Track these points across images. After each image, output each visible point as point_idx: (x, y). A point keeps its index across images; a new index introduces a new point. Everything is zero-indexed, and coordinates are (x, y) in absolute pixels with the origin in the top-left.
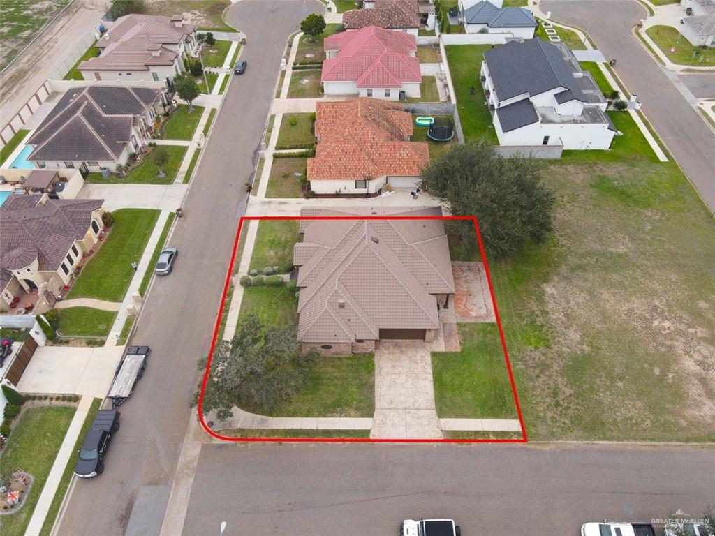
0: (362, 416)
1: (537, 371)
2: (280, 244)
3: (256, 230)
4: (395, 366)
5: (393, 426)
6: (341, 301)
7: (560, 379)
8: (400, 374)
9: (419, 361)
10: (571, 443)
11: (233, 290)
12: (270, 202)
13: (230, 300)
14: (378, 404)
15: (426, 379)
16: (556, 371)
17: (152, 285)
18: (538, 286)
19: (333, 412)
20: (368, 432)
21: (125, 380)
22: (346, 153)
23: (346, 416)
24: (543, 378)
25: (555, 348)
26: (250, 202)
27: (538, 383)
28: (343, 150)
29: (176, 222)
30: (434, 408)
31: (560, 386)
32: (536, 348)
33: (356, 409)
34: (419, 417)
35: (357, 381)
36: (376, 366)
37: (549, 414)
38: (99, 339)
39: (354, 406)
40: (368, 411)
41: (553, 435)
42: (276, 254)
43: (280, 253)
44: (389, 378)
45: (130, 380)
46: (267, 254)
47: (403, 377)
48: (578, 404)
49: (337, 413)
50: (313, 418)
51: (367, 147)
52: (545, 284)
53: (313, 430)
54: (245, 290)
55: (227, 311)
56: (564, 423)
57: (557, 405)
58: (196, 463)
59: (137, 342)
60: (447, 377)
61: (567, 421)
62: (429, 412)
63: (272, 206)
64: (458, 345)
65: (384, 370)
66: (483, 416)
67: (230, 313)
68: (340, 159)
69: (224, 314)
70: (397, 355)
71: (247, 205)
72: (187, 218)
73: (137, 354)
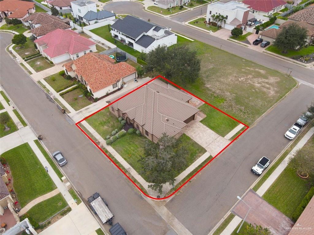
0: (204, 153)
1: (231, 108)
2: (105, 122)
3: (88, 124)
4: (195, 133)
5: (215, 149)
6: (167, 119)
7: (238, 106)
9: (200, 126)
10: (258, 119)
11: (106, 149)
12: (81, 112)
13: (110, 153)
14: (204, 147)
15: (207, 130)
16: (235, 105)
17: (64, 172)
18: (204, 87)
19: (194, 159)
20: (211, 156)
21: (103, 212)
23: (199, 157)
24: (234, 109)
25: (228, 99)
26: (71, 116)
27: (234, 111)
29: (42, 143)
30: (219, 136)
31: (240, 108)
32: (223, 102)
33: (200, 153)
34: (219, 141)
35: (190, 145)
36: (190, 136)
37: (246, 116)
38: (65, 209)
39: (198, 152)
40: (203, 151)
41: (253, 121)
42: (108, 126)
43: (110, 125)
44: (197, 137)
45: (106, 210)
46: (105, 129)
47: (201, 134)
48: (249, 109)
49: (196, 158)
50: (191, 166)
52: (205, 85)
53: (195, 169)
54: (111, 146)
55: (113, 157)
56: (251, 116)
57: (245, 113)
58: (170, 213)
60: (212, 125)
61: (251, 115)
62: (219, 138)
63: (84, 112)
64: (204, 115)
65: (193, 136)
67: (116, 157)
69: (113, 160)
70: (191, 129)
71: (71, 118)
72: (45, 138)
73: (95, 199)
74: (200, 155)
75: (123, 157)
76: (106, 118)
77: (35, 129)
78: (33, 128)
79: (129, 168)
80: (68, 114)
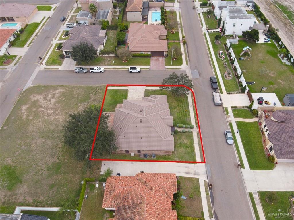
0: (148, 90)
1: (97, 99)
2: (183, 146)
3: (196, 155)
5: (140, 88)
8: (137, 98)
13: (195, 122)
14: (144, 92)
15: (130, 97)
16: (92, 99)
20: (146, 87)
24: (96, 98)
25: (88, 105)
30: (129, 91)
31: (93, 96)
32: (94, 105)
34: (133, 90)
37: (99, 90)
38: (234, 109)
40: (146, 91)
41: (101, 86)
42: (183, 141)
43: (181, 140)
46: (187, 141)
47: (136, 98)
48: (90, 92)
55: (195, 118)
56: (96, 88)
57: (96, 92)
59: (220, 108)
63: (192, 171)
64: (118, 105)
66: (116, 90)
71: (207, 173)
72: (235, 165)
73: (218, 103)
74: (151, 90)
75: (190, 114)
76: (180, 150)
77: (241, 182)
78: (243, 186)
79: (191, 107)
80: (207, 181)
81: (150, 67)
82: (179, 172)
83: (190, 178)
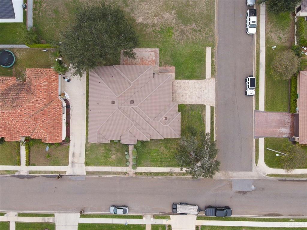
0: (205, 109)
1: (184, 36)
2: (107, 153)
3: (95, 167)
4: (182, 95)
5: (209, 97)
6: (164, 118)
7: (188, 27)
8: (186, 94)
9: (180, 85)
10: (216, 30)
11: (138, 172)
12: (73, 162)
13: (145, 173)
14: (200, 103)
15: (188, 83)
16: (184, 27)
18: (138, 25)
19: (204, 121)
21: (190, 209)
22: (45, 119)
23: (205, 116)
24: (187, 34)
25: (173, 25)
26: (72, 174)
27: (190, 36)
28: (43, 121)
30: (201, 80)
31: (191, 27)
32: (173, 34)
33: (202, 112)
34: (206, 87)
35: (190, 112)
36: (182, 103)
37: (204, 35)
38: (167, 228)
39: (201, 113)
40: (203, 107)
41: (213, 36)
42: (114, 154)
43: (114, 152)
44: (188, 99)
45: (190, 207)
46: (114, 159)
47: (187, 92)
48: (200, 22)
49: (204, 119)
50: (206, 129)
51: (40, 107)
52: (136, 21)
53: (211, 129)
54: (138, 167)
55: (151, 173)
56: (208, 30)
57: (200, 31)
60: (188, 74)
61: (207, 29)
62: (203, 83)
63: (76, 160)
64: (172, 67)
65: (184, 100)
66: (205, 61)
67: (152, 171)
68: (49, 123)
70: (177, 94)
71: (74, 175)
72: (85, 208)
73: (176, 209)
74: (204, 113)
75: (157, 167)
76: (102, 149)
77: (66, 210)
78: (62, 211)
79: (170, 170)
80: (66, 175)
81: (262, 112)
82: (74, 146)
83: (68, 157)
